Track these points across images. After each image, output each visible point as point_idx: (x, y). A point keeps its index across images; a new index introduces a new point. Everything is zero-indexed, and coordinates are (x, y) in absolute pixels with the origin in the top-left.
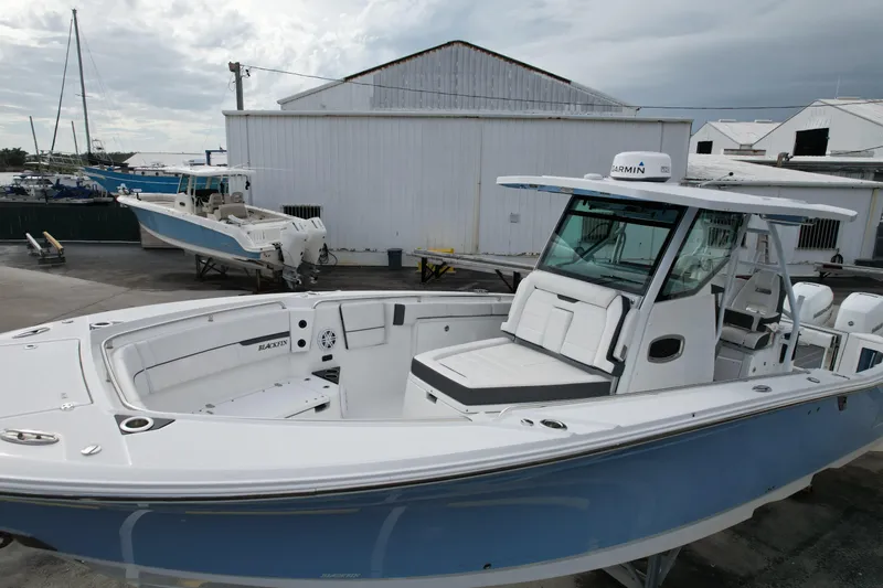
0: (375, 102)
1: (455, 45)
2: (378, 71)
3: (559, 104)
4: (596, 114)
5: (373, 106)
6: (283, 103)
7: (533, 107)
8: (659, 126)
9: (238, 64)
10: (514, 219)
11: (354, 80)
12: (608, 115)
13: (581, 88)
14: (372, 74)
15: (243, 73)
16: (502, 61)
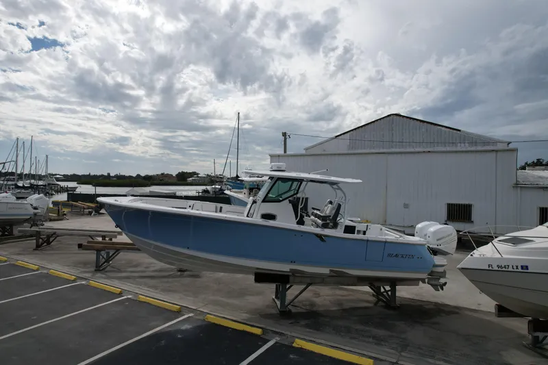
0: (350, 147)
1: (392, 116)
2: (352, 132)
3: (454, 143)
4: (479, 148)
6: (306, 149)
7: (438, 146)
9: (285, 133)
10: (406, 206)
11: (340, 137)
13: (468, 133)
14: (349, 134)
15: (287, 137)
16: (419, 122)
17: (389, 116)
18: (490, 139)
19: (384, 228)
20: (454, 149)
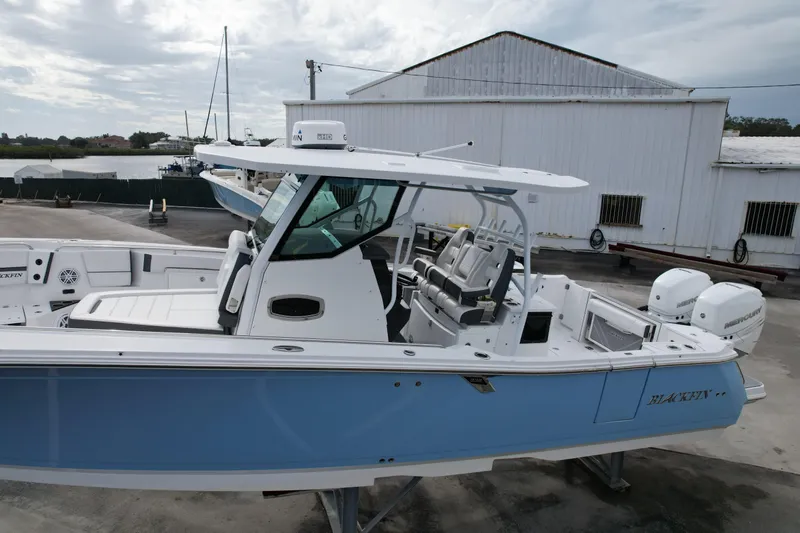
0: (429, 90)
1: (503, 36)
2: (432, 63)
3: (605, 88)
5: (427, 95)
6: (352, 94)
8: (690, 107)
9: (312, 62)
10: (532, 199)
11: (411, 72)
12: (656, 97)
13: (628, 71)
14: (427, 65)
15: (316, 69)
16: (548, 48)
17: (498, 35)
18: (664, 82)
19: (572, 282)
20: (605, 98)
